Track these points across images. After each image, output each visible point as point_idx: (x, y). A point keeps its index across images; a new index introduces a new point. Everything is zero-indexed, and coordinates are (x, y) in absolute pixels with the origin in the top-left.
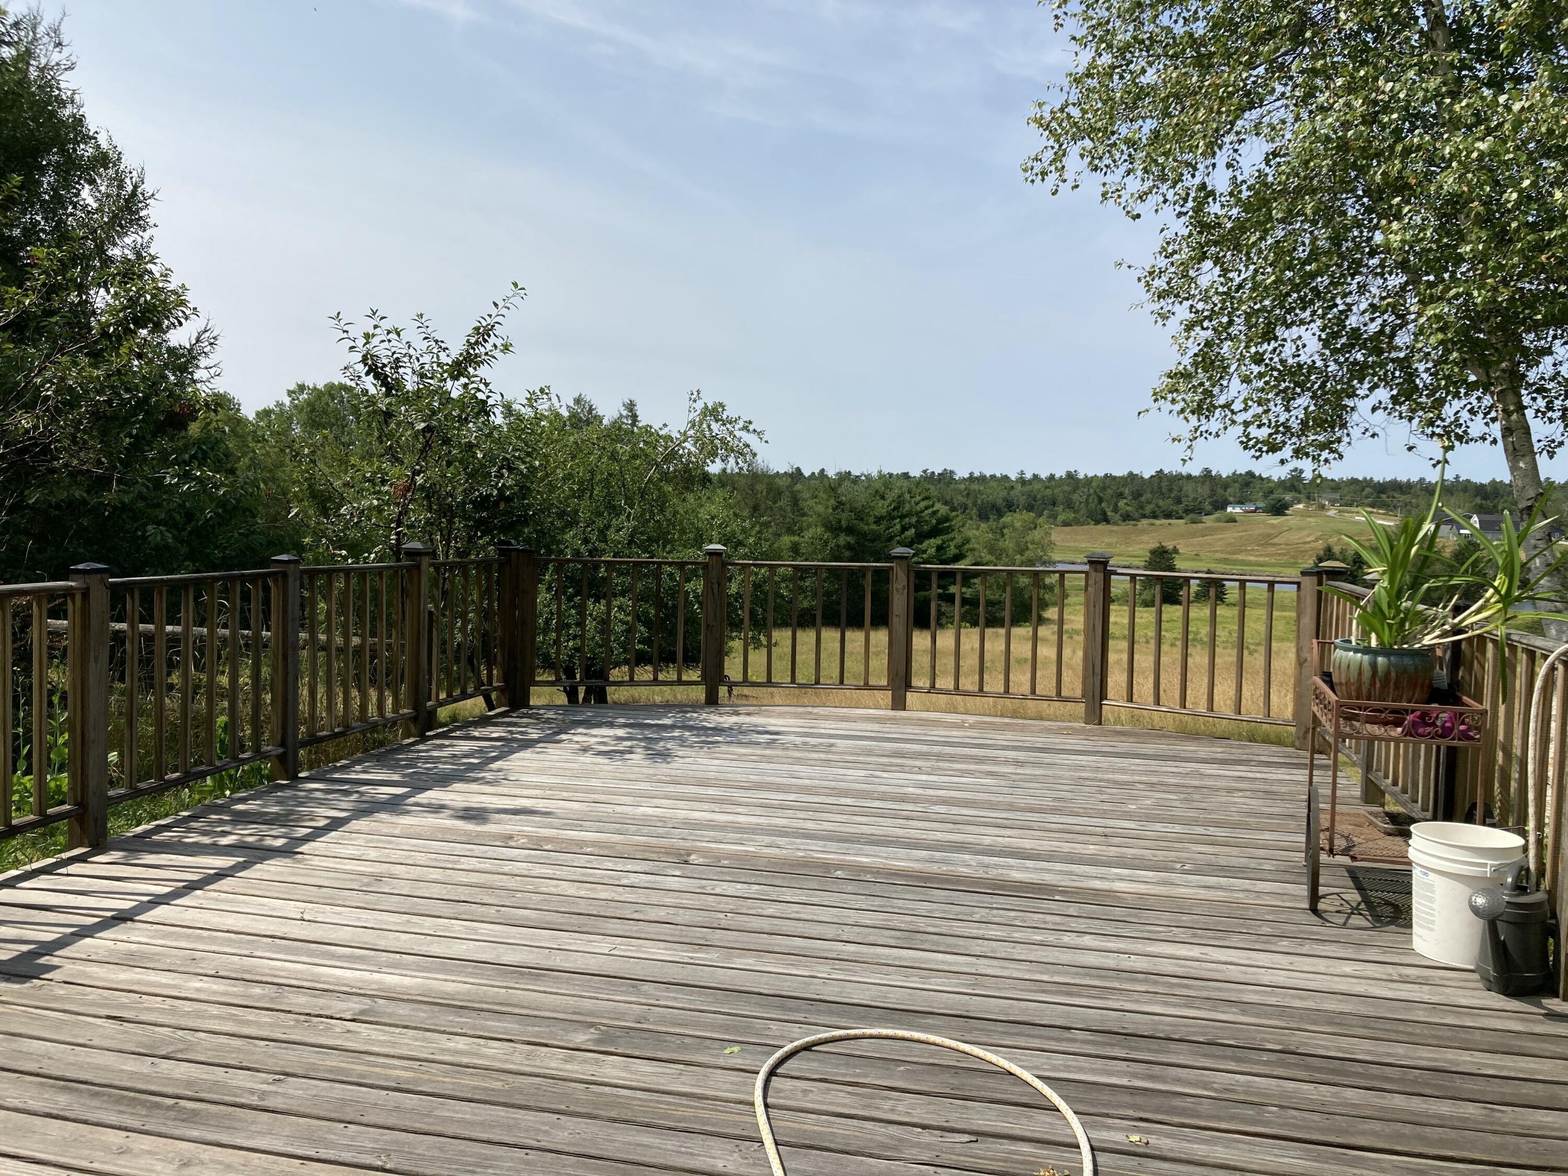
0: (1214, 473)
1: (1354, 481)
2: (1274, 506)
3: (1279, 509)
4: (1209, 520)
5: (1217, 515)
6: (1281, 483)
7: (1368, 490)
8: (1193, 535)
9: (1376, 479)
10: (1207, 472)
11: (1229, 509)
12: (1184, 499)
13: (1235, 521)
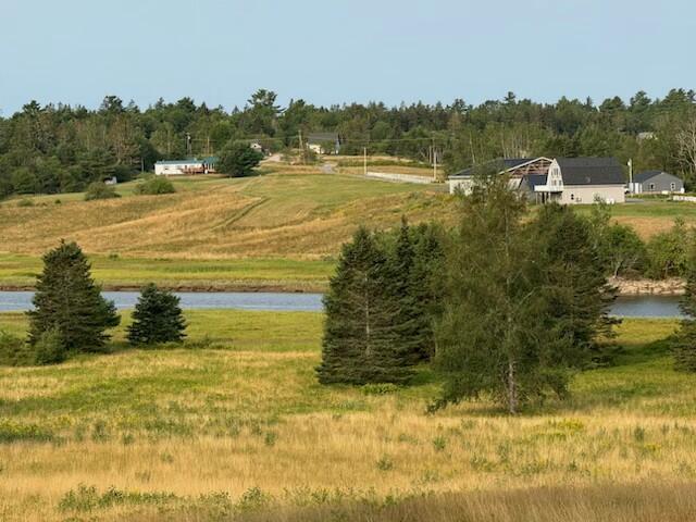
0: (125, 105)
1: (357, 110)
2: (234, 160)
3: (241, 165)
4: (127, 191)
5: (141, 181)
6: (239, 119)
7: (380, 125)
8: (103, 219)
9: (389, 106)
10: (114, 104)
11: (159, 169)
12: (78, 155)
13: (172, 191)
